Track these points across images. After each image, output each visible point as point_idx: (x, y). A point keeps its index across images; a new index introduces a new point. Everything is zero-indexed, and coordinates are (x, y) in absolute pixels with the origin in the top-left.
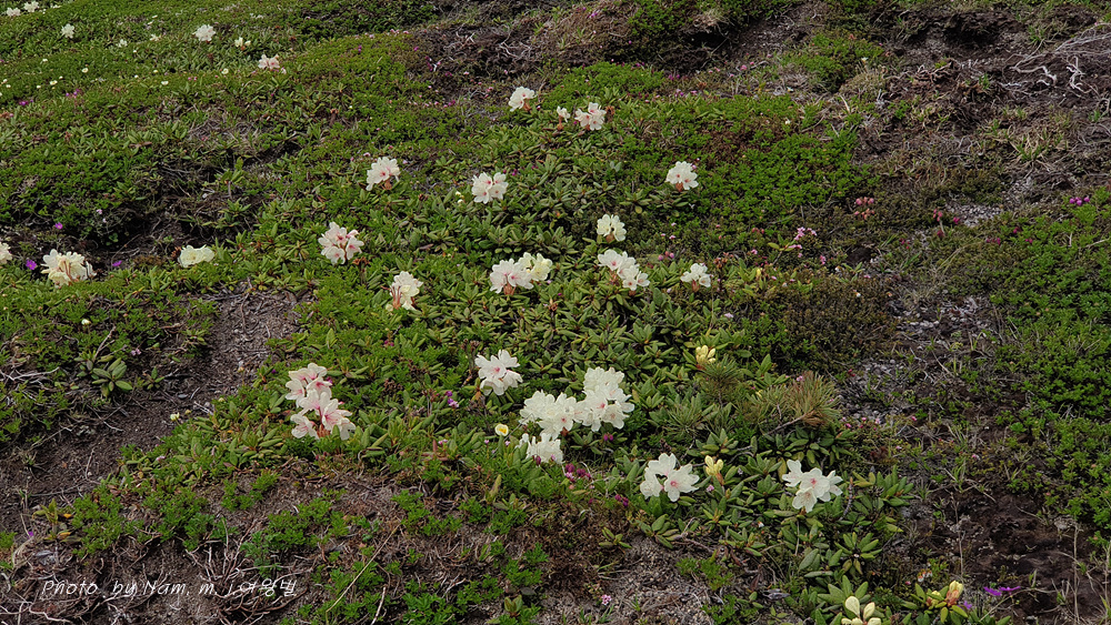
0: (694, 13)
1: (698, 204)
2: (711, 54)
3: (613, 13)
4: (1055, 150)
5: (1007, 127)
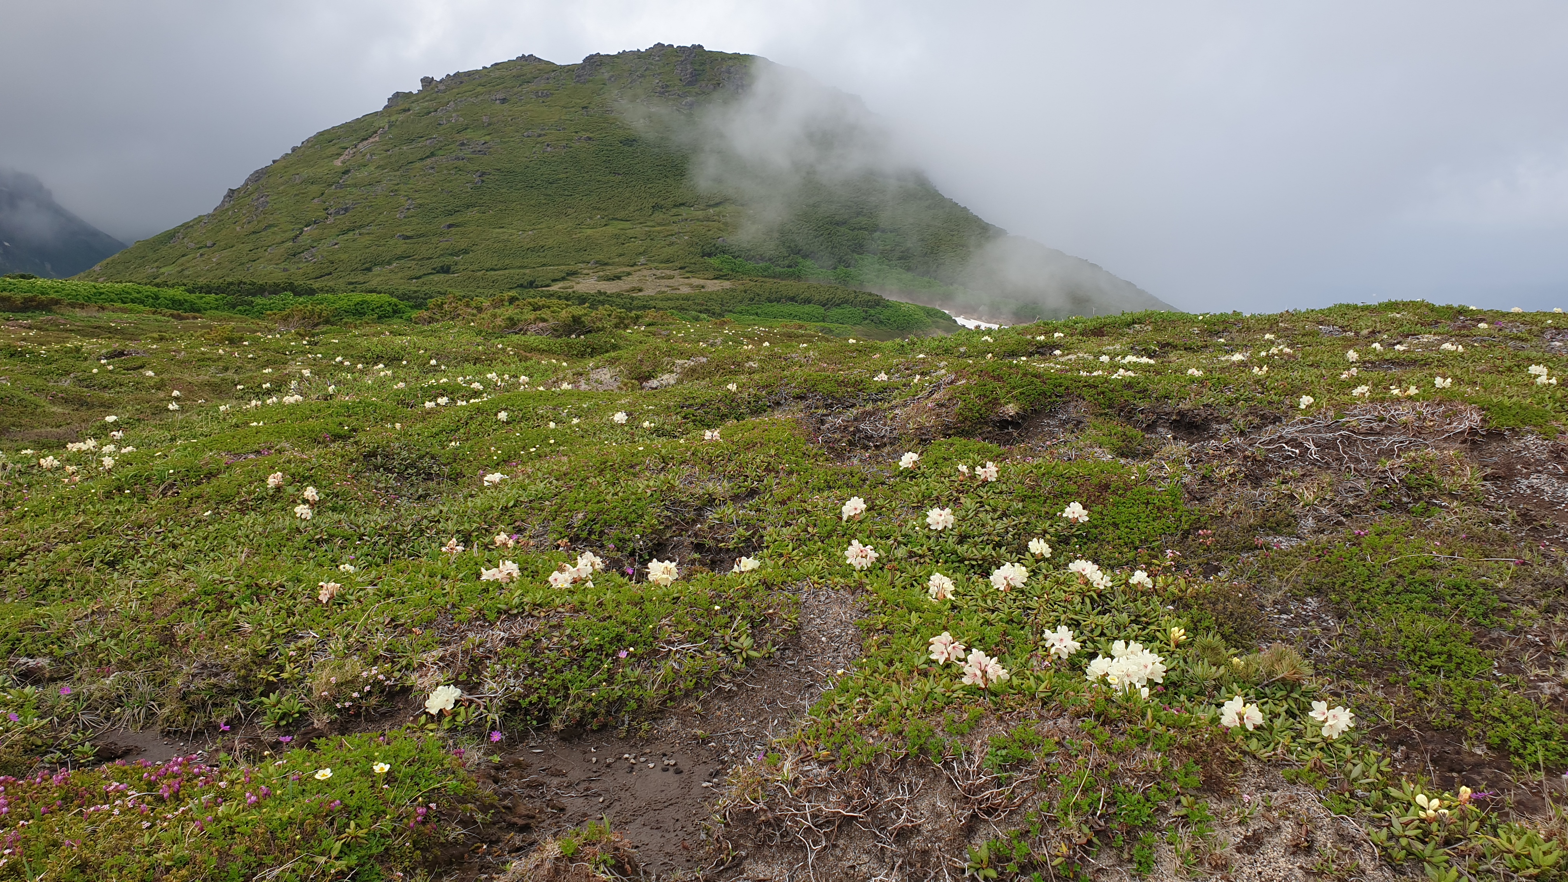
0: (998, 406)
1: (1089, 532)
2: (1015, 434)
3: (943, 405)
4: (1325, 499)
5: (1287, 483)
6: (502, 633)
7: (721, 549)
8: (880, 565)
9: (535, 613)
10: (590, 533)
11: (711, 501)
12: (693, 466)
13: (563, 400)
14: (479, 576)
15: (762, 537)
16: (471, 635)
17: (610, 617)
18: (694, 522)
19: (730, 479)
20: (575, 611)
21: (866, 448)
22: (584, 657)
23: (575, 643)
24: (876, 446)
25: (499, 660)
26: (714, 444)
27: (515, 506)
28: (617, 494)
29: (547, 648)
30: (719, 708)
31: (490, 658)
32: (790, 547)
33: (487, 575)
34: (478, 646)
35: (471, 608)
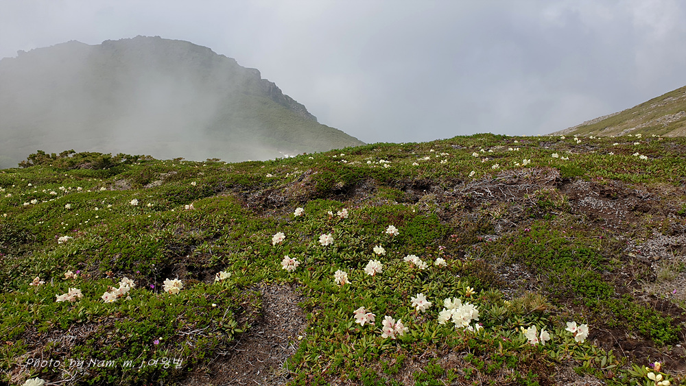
0: (335, 184)
4: (505, 215)
6: (72, 337)
7: (203, 268)
8: (301, 269)
9: (95, 320)
10: (125, 265)
11: (194, 242)
12: (181, 224)
13: (101, 196)
14: (55, 299)
15: (227, 259)
16: (50, 340)
17: (145, 318)
18: (185, 255)
19: (203, 229)
20: (121, 316)
21: (273, 208)
22: (130, 347)
23: (123, 337)
24: (278, 207)
25: (71, 355)
26: (190, 211)
27: (77, 253)
28: (138, 242)
29: (104, 343)
30: (221, 367)
31: (64, 355)
32: (246, 263)
33: (60, 299)
34: (56, 348)
35: (50, 322)
